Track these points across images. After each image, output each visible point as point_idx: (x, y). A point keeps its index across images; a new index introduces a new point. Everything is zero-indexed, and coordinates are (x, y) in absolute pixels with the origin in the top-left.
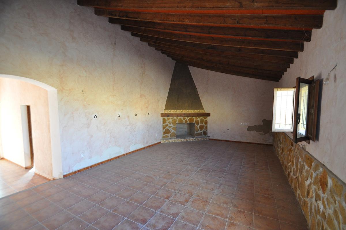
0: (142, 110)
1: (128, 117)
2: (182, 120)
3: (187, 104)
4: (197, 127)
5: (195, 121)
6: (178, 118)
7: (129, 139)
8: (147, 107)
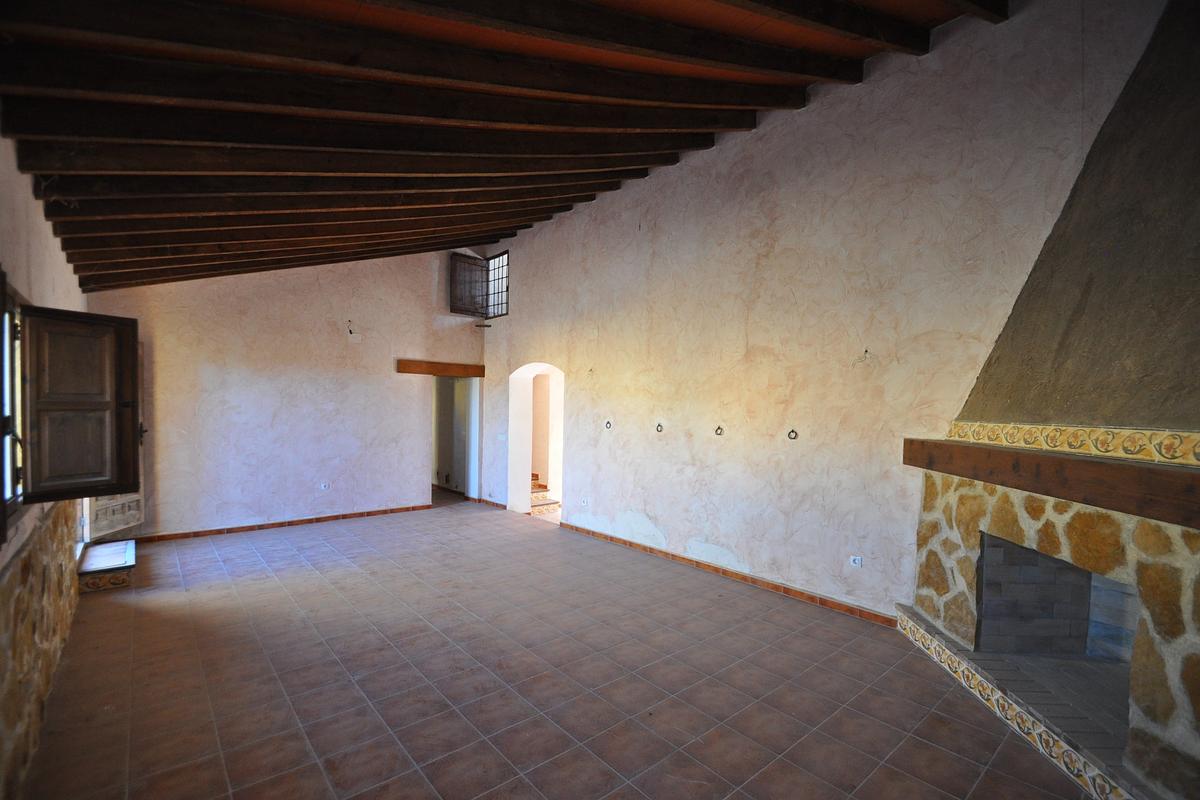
0: (751, 413)
1: (689, 435)
2: (1015, 521)
3: (1129, 363)
4: (1161, 661)
5: (1142, 568)
6: (992, 493)
7: (687, 511)
8: (787, 402)
